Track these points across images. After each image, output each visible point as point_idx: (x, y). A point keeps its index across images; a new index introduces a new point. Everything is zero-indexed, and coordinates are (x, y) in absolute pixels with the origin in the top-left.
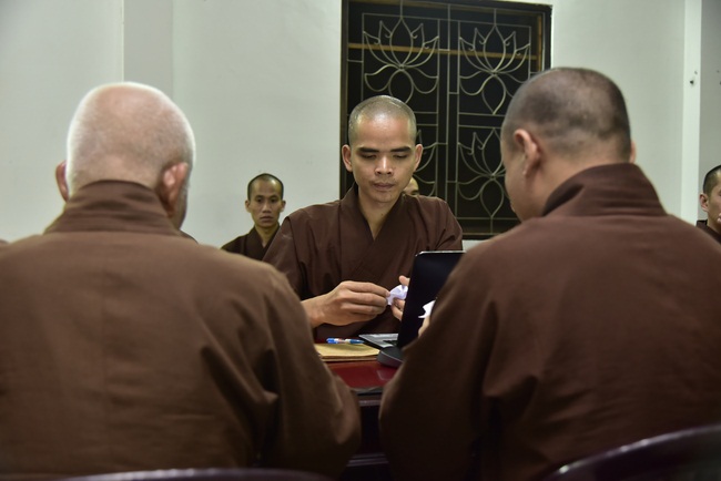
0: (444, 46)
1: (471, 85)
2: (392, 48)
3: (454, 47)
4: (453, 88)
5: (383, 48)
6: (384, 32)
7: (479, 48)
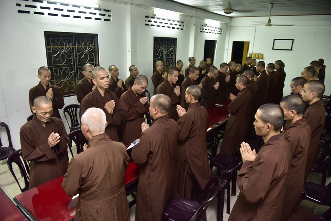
0: (73, 46)
1: (80, 56)
2: (59, 47)
3: (75, 46)
4: (76, 57)
5: (57, 47)
6: (57, 43)
7: (82, 45)
